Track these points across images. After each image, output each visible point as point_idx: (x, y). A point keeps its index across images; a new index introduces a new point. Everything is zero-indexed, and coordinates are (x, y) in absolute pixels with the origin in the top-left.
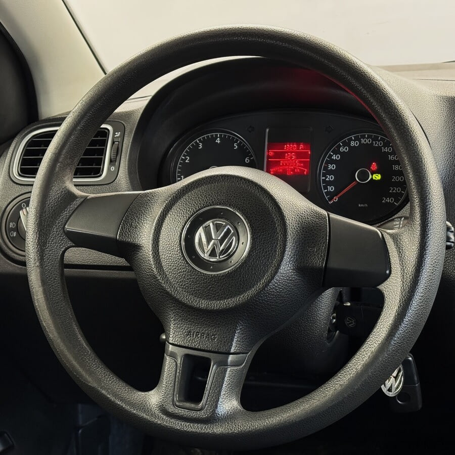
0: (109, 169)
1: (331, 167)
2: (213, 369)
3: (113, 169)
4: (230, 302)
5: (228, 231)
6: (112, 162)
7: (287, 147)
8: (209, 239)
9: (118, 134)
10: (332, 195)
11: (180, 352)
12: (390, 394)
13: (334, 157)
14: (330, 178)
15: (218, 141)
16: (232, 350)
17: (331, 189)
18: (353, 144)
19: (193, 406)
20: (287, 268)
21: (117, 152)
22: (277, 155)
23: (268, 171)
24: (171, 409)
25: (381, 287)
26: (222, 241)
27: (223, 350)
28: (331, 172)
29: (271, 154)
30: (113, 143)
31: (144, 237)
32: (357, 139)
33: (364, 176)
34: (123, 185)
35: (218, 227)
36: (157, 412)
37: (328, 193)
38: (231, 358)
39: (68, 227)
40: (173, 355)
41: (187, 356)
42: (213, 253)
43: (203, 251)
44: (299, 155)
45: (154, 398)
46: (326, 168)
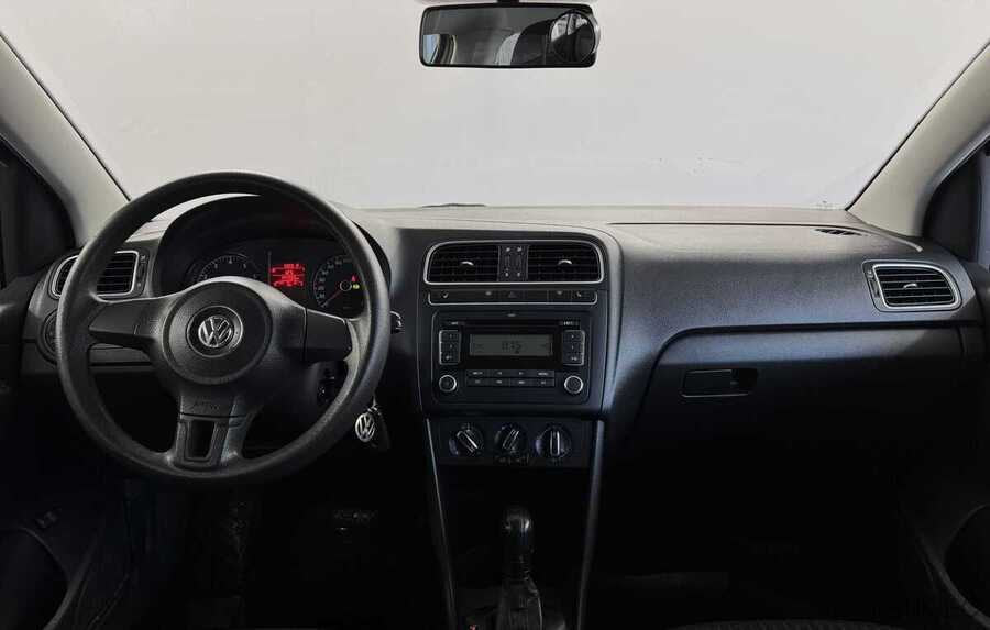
0: (136, 285)
1: (322, 280)
2: (216, 430)
3: (139, 285)
4: (229, 378)
5: (225, 325)
6: (138, 279)
7: (287, 266)
8: (210, 331)
9: (143, 258)
10: (323, 301)
11: (190, 419)
12: (365, 440)
13: (324, 273)
14: (321, 288)
15: (230, 262)
16: (232, 414)
17: (322, 296)
18: (337, 263)
19: (202, 459)
20: (273, 350)
21: (143, 272)
22: (278, 272)
23: (272, 285)
24: (183, 462)
25: (345, 359)
26: (220, 332)
27: (225, 414)
28: (322, 284)
29: (274, 270)
30: (139, 264)
31: (157, 333)
32: (340, 259)
33: (346, 286)
34: (148, 295)
35: (216, 322)
36: (172, 466)
37: (320, 300)
38: (231, 420)
39: (91, 328)
40: (183, 422)
41: (194, 422)
42: (213, 342)
43: (205, 340)
44: (296, 272)
45: (169, 457)
46: (317, 281)
